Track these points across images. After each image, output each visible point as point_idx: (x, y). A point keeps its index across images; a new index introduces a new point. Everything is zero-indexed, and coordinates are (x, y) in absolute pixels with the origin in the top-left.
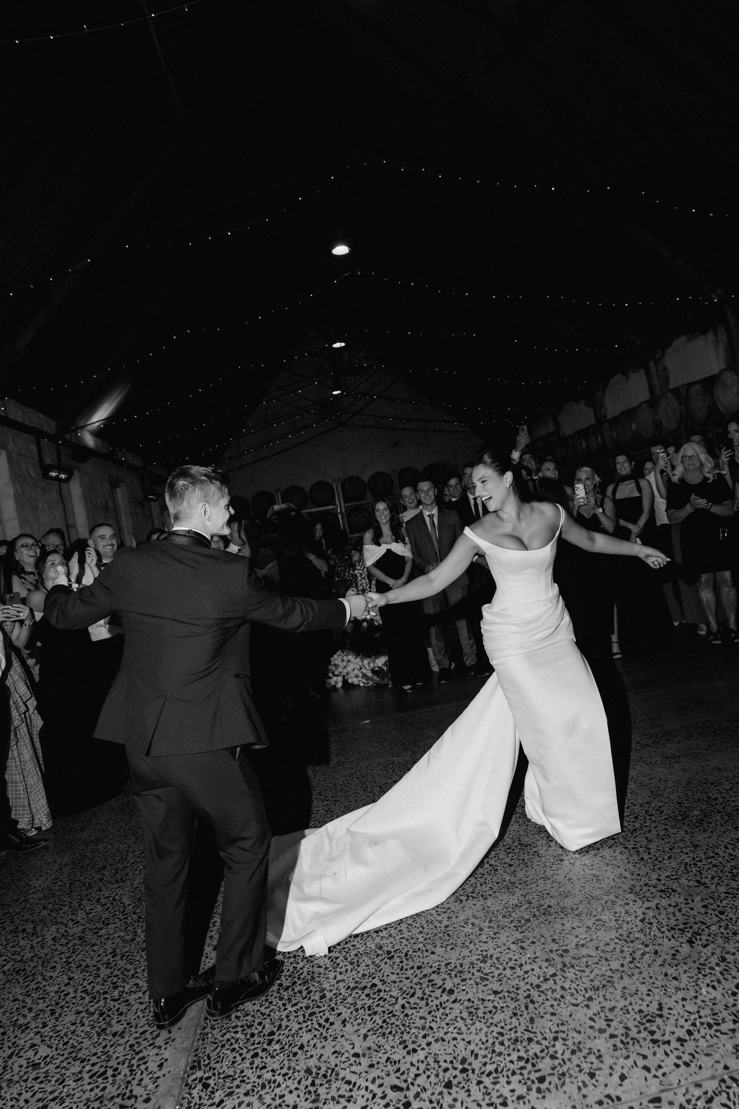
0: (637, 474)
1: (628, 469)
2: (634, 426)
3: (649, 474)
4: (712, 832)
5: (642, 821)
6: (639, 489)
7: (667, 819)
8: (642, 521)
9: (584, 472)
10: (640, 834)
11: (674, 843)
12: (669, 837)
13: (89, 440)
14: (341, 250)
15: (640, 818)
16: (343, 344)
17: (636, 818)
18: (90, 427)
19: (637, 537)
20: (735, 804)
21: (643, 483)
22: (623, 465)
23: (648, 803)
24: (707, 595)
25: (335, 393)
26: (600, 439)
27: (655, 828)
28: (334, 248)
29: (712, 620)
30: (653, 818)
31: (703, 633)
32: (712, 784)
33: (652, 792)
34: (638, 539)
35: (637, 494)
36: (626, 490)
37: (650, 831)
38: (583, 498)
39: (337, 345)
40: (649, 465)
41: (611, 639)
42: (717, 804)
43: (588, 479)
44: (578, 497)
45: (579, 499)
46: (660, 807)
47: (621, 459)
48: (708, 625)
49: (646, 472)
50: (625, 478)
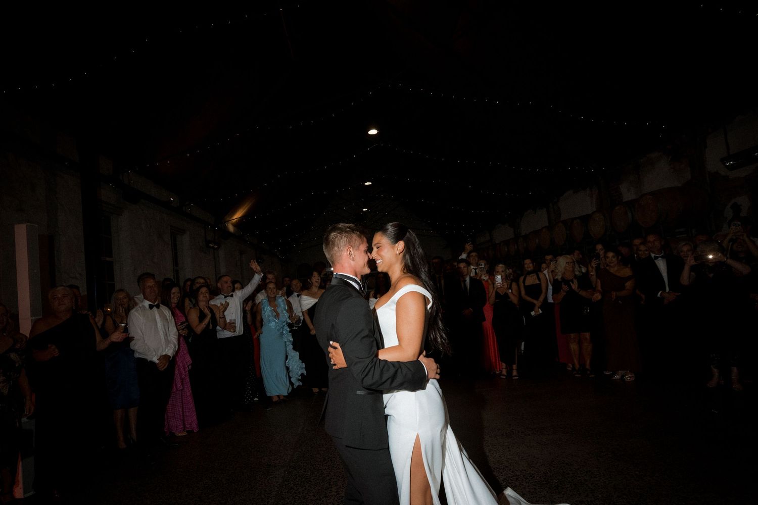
0: (537, 270)
1: (532, 268)
2: (537, 241)
3: (544, 271)
4: (564, 494)
5: (520, 482)
6: (539, 279)
7: (536, 482)
8: (542, 298)
9: (500, 267)
10: (519, 489)
11: (539, 498)
12: (536, 494)
13: (231, 228)
14: (373, 132)
15: (519, 479)
16: (370, 183)
17: (517, 479)
18: (232, 222)
19: (539, 308)
20: (580, 479)
21: (541, 276)
22: (528, 264)
23: (525, 471)
24: (574, 347)
25: (364, 210)
26: (516, 247)
27: (528, 486)
28: (369, 131)
29: (576, 361)
30: (528, 480)
31: (570, 369)
32: (567, 464)
33: (528, 464)
34: (540, 309)
35: (538, 282)
36: (531, 280)
37: (524, 488)
38: (500, 283)
39: (367, 184)
40: (544, 266)
41: (512, 367)
42: (568, 477)
43: (503, 271)
44: (497, 282)
45: (498, 284)
46: (533, 474)
47: (527, 261)
48: (573, 365)
49: (542, 270)
50: (529, 273)
